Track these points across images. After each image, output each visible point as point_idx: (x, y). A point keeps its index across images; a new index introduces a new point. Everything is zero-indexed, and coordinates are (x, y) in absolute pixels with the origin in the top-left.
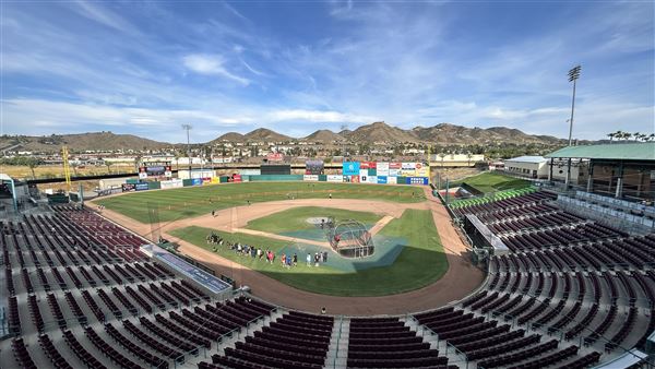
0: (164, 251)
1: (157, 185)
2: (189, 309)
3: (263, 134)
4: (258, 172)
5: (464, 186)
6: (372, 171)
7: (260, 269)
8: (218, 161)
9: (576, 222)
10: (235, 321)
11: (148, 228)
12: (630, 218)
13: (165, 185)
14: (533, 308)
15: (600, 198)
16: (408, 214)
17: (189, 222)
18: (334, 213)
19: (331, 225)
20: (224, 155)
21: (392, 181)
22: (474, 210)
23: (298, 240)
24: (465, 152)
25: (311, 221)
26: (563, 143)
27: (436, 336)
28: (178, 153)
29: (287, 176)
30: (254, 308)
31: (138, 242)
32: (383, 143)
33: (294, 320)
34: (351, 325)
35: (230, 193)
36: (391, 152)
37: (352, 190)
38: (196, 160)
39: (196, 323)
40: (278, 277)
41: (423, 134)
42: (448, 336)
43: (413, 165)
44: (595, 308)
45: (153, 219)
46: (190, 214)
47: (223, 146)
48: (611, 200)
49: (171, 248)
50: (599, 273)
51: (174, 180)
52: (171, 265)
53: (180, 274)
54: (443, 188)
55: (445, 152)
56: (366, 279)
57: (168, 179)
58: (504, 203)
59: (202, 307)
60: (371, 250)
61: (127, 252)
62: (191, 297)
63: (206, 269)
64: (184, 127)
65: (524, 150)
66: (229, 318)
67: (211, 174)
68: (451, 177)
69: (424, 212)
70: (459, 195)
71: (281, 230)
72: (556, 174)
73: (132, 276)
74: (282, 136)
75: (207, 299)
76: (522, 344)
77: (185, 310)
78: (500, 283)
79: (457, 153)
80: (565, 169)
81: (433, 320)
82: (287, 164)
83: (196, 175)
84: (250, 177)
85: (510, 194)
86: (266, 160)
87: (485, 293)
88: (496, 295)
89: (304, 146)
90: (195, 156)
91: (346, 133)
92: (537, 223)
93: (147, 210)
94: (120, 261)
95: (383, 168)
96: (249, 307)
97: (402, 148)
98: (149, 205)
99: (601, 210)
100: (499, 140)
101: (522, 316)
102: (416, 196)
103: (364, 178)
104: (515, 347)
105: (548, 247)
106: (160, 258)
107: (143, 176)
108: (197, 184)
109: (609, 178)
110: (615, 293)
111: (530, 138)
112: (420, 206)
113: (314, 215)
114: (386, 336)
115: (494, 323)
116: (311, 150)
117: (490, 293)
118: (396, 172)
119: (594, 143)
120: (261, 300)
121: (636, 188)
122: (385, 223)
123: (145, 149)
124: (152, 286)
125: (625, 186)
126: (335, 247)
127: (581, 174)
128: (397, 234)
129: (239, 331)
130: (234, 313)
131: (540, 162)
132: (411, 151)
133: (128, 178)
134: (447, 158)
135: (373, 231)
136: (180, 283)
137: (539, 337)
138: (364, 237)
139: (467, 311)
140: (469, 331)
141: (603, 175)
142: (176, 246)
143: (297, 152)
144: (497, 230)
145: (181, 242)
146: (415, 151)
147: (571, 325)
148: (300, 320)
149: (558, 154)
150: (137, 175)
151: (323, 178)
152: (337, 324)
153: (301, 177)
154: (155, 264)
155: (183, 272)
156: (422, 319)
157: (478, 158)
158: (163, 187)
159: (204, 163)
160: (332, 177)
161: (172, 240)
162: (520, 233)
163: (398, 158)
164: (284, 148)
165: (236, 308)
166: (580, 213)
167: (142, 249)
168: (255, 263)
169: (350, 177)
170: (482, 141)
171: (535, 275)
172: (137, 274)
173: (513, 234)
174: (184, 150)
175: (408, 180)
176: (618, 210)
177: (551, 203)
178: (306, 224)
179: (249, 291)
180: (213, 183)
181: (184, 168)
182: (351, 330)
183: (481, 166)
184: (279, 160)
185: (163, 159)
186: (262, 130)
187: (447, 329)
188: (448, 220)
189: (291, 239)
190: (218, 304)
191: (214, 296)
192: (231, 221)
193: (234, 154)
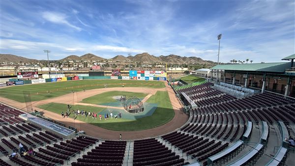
0: (34, 117)
1: (30, 82)
2: (50, 145)
3: (90, 56)
4: (88, 75)
5: (180, 81)
6: (143, 75)
7: (90, 122)
8: (66, 69)
9: (220, 94)
10: (77, 148)
11: (24, 105)
12: (237, 92)
13: (34, 82)
14: (206, 128)
15: (228, 85)
16: (158, 93)
17: (50, 101)
18: (126, 94)
19: (124, 99)
20: (69, 66)
21: (151, 79)
22: (184, 90)
23: (108, 107)
24: (180, 67)
25: (115, 98)
26: (216, 64)
27: (171, 144)
28: (42, 65)
29: (103, 77)
30: (87, 141)
31: (18, 113)
32: (147, 62)
33: (108, 144)
34: (134, 144)
35: (73, 86)
36: (151, 66)
37: (134, 83)
38: (53, 69)
39: (55, 152)
40: (99, 125)
41: (164, 58)
42: (175, 144)
43: (160, 72)
44: (227, 126)
45: (27, 100)
46: (50, 97)
47: (68, 62)
48: (231, 85)
49: (39, 115)
50: (228, 113)
51: (40, 79)
52: (40, 124)
53: (44, 128)
54: (172, 82)
55: (173, 66)
56: (141, 122)
57: (36, 78)
58: (195, 88)
59: (58, 143)
60: (143, 109)
61: (11, 119)
62: (51, 139)
63: (60, 124)
64: (45, 51)
65: (202, 66)
66: (74, 148)
67: (62, 76)
68: (175, 77)
69: (165, 92)
70: (178, 84)
71: (100, 103)
72: (214, 76)
73: (14, 131)
74: (99, 58)
75: (61, 139)
76: (202, 143)
77: (48, 146)
78: (194, 120)
79: (177, 67)
80: (216, 74)
81: (169, 137)
82: (103, 71)
83: (53, 77)
84: (83, 78)
85: (198, 84)
86: (91, 69)
87: (189, 124)
88: (193, 125)
89: (110, 62)
90: (52, 66)
91: (130, 57)
92: (208, 95)
93: (23, 95)
94: (6, 124)
95: (147, 73)
96: (84, 140)
97: (155, 64)
98: (24, 93)
99: (228, 89)
100: (193, 62)
101: (202, 132)
102: (161, 85)
103: (139, 78)
104: (200, 144)
105: (211, 104)
106: (32, 121)
107: (20, 77)
108: (54, 81)
109: (230, 77)
110: (233, 120)
111: (205, 61)
112: (162, 90)
113: (116, 95)
114: (150, 147)
115: (192, 136)
116: (114, 65)
117: (191, 124)
118: (153, 75)
119: (226, 64)
120: (91, 137)
121: (239, 81)
122: (149, 97)
123: (21, 62)
124: (28, 136)
125: (236, 80)
126: (126, 109)
127: (222, 76)
128: (154, 102)
129: (79, 153)
130: (77, 145)
131: (208, 71)
132: (159, 66)
133: (11, 78)
134: (174, 69)
135: (143, 101)
136: (45, 133)
137: (208, 139)
138: (139, 104)
139: (182, 132)
140: (184, 140)
141: (229, 76)
142: (42, 113)
143: (107, 65)
144: (193, 98)
145: (45, 111)
146: (161, 66)
147: (219, 134)
148: (111, 144)
149: (214, 68)
150: (16, 76)
151: (120, 78)
152: (128, 144)
153: (110, 77)
154: (29, 124)
155: (47, 127)
156: (164, 138)
157: (186, 69)
158: (33, 83)
159: (57, 70)
160: (124, 77)
161: (40, 110)
162: (201, 99)
163: (154, 69)
164: (101, 64)
165: (77, 142)
166: (222, 91)
167: (20, 116)
168: (87, 119)
169: (133, 77)
170: (187, 62)
171: (207, 115)
172: (17, 130)
173: (199, 100)
174: (46, 63)
175: (158, 79)
176: (234, 89)
177: (212, 87)
178: (113, 99)
179: (84, 133)
180: (63, 80)
181: (45, 73)
182: (134, 146)
183: (187, 72)
184: (98, 69)
185: (33, 68)
186: (89, 54)
187: (175, 141)
188: (174, 95)
189: (105, 107)
190: (67, 141)
191: (65, 137)
192: (74, 99)
193: (74, 66)
